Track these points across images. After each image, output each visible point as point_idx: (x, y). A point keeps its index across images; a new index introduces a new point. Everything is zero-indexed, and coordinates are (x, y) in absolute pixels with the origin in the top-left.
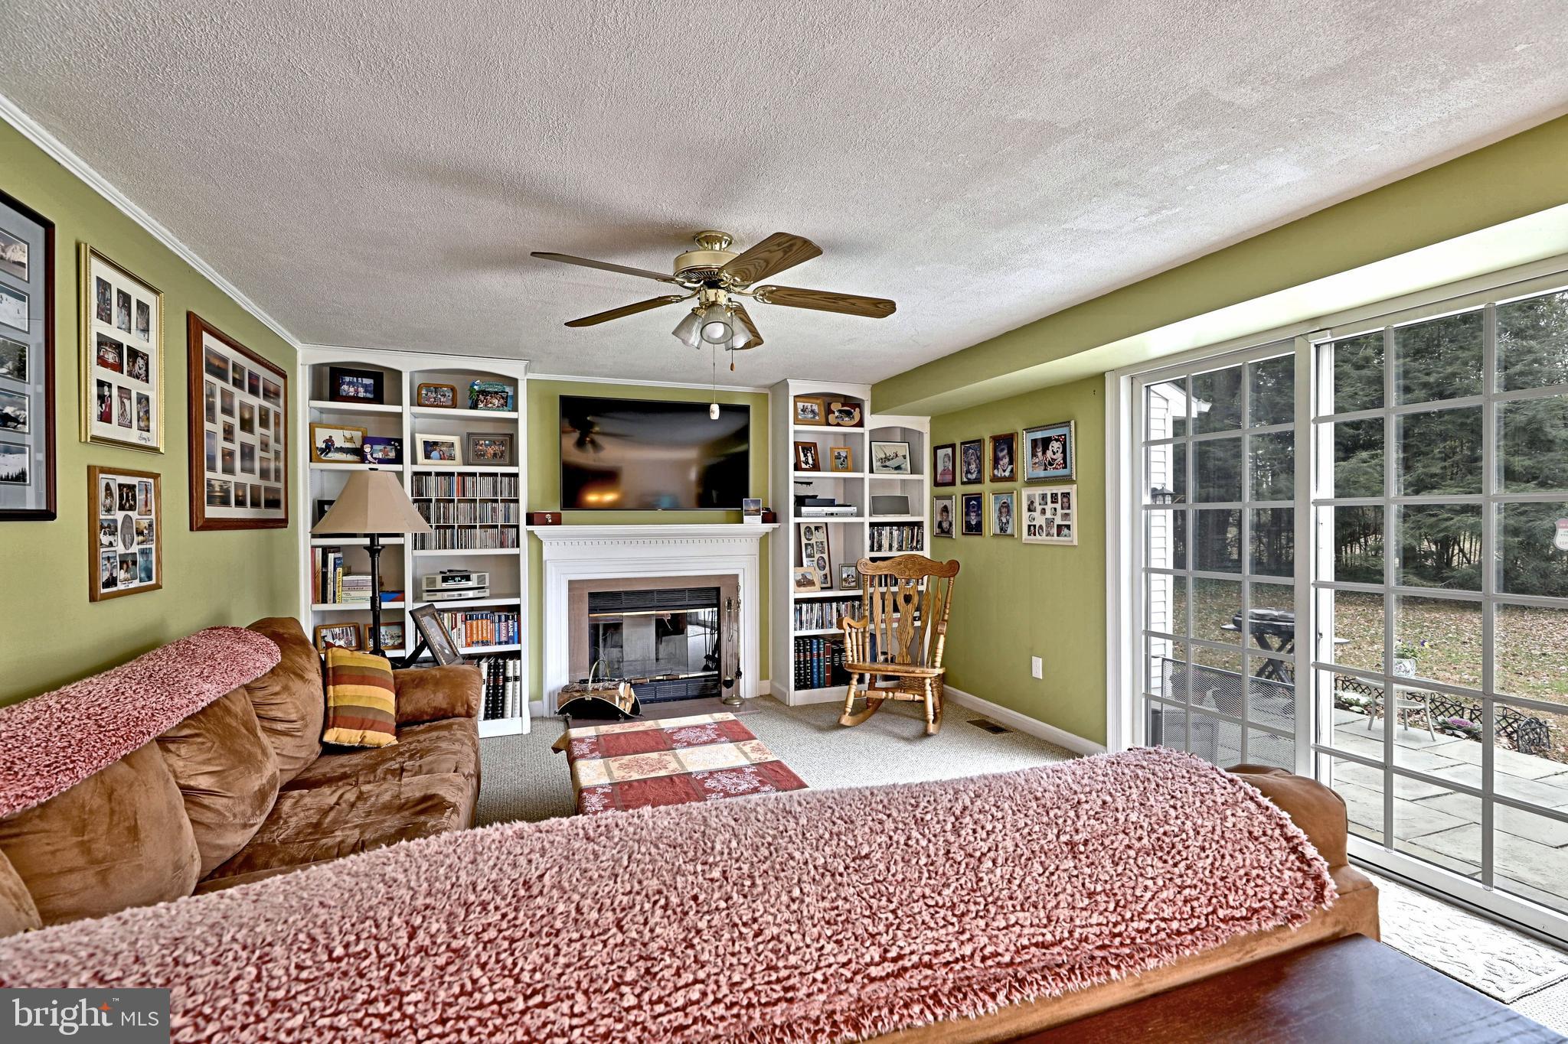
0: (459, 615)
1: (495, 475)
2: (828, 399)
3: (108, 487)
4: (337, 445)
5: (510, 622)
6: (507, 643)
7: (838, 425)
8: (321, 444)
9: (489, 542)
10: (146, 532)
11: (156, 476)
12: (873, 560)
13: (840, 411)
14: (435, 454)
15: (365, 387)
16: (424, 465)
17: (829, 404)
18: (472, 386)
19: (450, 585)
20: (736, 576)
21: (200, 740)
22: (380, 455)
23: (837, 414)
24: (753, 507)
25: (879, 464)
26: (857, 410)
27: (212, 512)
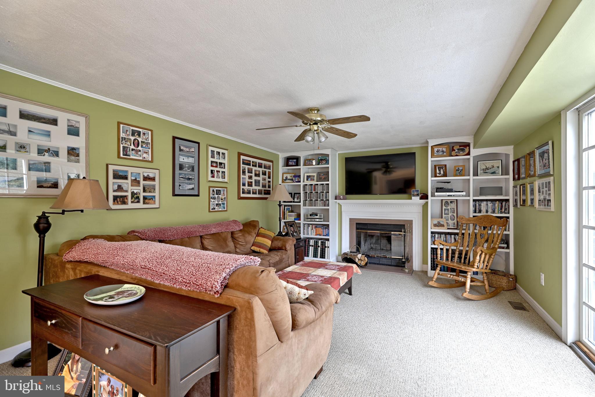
0: (314, 226)
1: (323, 184)
2: (452, 145)
3: (213, 190)
4: (288, 178)
5: (327, 229)
6: (326, 236)
7: (457, 156)
8: (284, 178)
9: (321, 205)
10: (223, 199)
11: (226, 188)
12: (474, 216)
13: (458, 149)
14: (309, 179)
15: (294, 162)
16: (307, 182)
17: (453, 147)
18: (319, 158)
19: (312, 217)
20: (412, 221)
21: (210, 239)
22: (297, 180)
23: (456, 151)
24: (416, 193)
25: (482, 171)
26: (468, 148)
27: (242, 195)
